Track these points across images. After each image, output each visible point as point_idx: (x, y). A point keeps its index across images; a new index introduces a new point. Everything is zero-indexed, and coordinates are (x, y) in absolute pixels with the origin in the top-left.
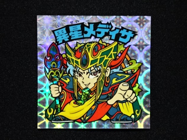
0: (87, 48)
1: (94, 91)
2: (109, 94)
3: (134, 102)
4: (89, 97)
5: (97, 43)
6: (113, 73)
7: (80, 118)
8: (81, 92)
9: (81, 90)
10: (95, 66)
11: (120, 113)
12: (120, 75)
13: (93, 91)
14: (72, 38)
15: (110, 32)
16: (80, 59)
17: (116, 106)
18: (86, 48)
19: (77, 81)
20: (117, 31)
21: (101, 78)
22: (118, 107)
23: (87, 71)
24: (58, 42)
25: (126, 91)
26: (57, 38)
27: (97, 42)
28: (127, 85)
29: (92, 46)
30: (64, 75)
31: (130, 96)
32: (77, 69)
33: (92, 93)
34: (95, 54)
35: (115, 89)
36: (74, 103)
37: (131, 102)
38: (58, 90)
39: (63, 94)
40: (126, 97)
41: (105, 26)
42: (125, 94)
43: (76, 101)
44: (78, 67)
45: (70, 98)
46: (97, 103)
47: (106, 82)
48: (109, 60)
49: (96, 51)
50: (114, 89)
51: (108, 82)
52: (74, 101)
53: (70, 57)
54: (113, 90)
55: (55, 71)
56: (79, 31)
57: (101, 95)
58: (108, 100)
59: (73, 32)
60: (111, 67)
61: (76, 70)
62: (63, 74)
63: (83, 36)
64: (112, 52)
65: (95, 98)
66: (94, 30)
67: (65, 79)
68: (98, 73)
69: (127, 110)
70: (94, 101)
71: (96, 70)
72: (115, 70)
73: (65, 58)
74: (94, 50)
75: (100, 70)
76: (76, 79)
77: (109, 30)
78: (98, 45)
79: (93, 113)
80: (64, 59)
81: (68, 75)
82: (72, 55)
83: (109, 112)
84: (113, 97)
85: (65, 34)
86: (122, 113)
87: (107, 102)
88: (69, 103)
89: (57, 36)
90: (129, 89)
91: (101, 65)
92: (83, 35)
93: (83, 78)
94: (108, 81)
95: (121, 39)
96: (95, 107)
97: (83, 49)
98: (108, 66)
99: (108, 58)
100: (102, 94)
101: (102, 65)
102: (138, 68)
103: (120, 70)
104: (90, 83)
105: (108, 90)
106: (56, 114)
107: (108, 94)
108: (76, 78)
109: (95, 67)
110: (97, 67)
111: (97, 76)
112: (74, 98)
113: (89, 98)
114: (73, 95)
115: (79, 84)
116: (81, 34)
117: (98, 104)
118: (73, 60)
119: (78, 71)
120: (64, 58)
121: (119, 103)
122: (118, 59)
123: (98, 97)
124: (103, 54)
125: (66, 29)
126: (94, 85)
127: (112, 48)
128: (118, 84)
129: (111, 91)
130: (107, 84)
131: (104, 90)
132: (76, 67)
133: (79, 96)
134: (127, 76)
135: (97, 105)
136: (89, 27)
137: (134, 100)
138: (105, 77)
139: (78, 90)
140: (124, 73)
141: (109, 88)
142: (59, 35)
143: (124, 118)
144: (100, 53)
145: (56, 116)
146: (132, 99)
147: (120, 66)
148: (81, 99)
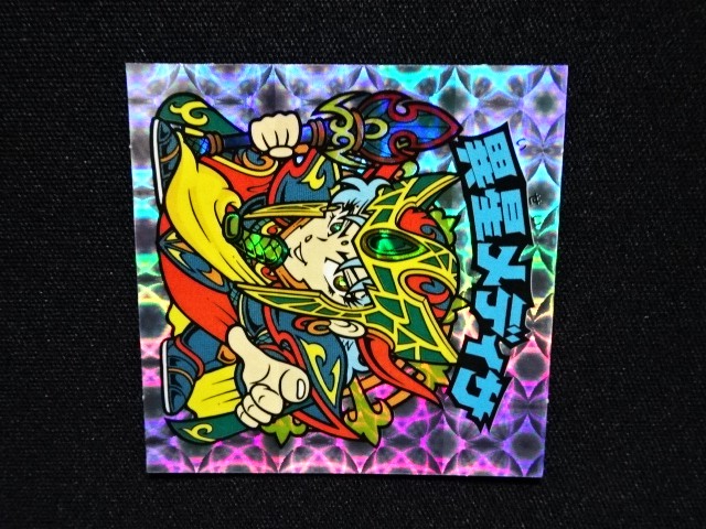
0: (437, 255)
1: (275, 279)
2: (266, 332)
3: (239, 419)
4: (254, 262)
5: (454, 292)
6: (343, 347)
7: (173, 229)
8: (273, 231)
10: (369, 281)
11: (197, 372)
12: (336, 370)
13: (276, 275)
14: (474, 199)
15: (494, 338)
16: (396, 229)
17: (223, 356)
18: (437, 250)
19: (312, 218)
20: (494, 362)
21: (324, 305)
22: (219, 365)
23: (352, 254)
24: (463, 147)
25: (278, 391)
26: (478, 143)
27: (457, 290)
28: (300, 395)
29: (443, 271)
30: (335, 166)
31: (260, 405)
32: (357, 215)
33: (268, 271)
34: (415, 283)
35: (286, 353)
36: (230, 204)
37: (240, 407)
38: (278, 146)
39: (265, 162)
40: (257, 391)
41: (515, 319)
42: (269, 388)
43: (236, 211)
44: (366, 220)
45: (248, 189)
46: (231, 290)
47: (309, 322)
48: (392, 332)
49: (425, 287)
50: (284, 350)
51: (311, 328)
52: (238, 204)
53: (405, 191)
54: (281, 348)
55: (350, 131)
56: (502, 224)
57: (263, 304)
58: (246, 330)
59: (500, 205)
61: (355, 212)
62: (340, 164)
63: (481, 242)
64: (420, 343)
65: (251, 281)
66: (502, 280)
67: (322, 172)
68: (344, 294)
69: (210, 396)
70: (240, 280)
71: (353, 286)
72: (353, 354)
73: (400, 173)
74: (429, 280)
75: (354, 300)
76: (322, 214)
77: (501, 333)
78: (447, 293)
79: (194, 275)
80: (396, 167)
81: (336, 183)
83: (200, 331)
84: (258, 346)
85: (493, 175)
86: (197, 378)
87: (238, 324)
89: (484, 144)
90: (285, 401)
91: (372, 303)
92: (487, 239)
93: (324, 240)
94: (316, 328)
95: (465, 375)
96: (219, 280)
98: (370, 331)
99: (399, 330)
100: (267, 309)
101: (375, 306)
102: (360, 433)
103: (355, 372)
104: (306, 264)
105: (279, 329)
106: (185, 136)
107: (267, 328)
108: (325, 213)
109: (365, 285)
110: (366, 290)
111: (332, 291)
112: (250, 205)
113: (249, 261)
114: (261, 202)
115: (302, 223)
116: (489, 233)
117: (228, 294)
118: (393, 200)
119: (352, 222)
120: (400, 168)
121: (234, 367)
122: (394, 363)
123: (255, 295)
124: (414, 312)
125: (510, 177)
126: (300, 279)
127: (436, 345)
128: (303, 366)
129: (278, 339)
130: (302, 324)
131: (281, 313)
132: (365, 212)
133: (256, 223)
134: (332, 396)
135: (226, 289)
136: (514, 262)
137: (245, 419)
138: (328, 319)
139: (278, 220)
140: (344, 385)
142: (490, 150)
143: (179, 385)
144: (419, 302)
145: (179, 134)
146: (250, 413)
147: (371, 370)
148: (248, 230)
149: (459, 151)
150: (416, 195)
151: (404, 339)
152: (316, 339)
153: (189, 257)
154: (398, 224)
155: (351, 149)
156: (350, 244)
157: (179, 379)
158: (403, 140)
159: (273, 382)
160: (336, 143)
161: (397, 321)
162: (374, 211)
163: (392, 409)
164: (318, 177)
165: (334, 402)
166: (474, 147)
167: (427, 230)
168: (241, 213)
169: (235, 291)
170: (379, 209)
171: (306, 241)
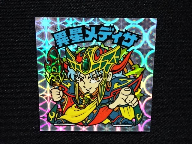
0: (89, 52)
1: (95, 96)
2: (110, 99)
3: (135, 106)
4: (91, 101)
5: (99, 47)
6: (115, 78)
7: (82, 122)
9: (82, 94)
10: (96, 71)
11: (121, 117)
12: (122, 80)
13: (94, 96)
14: (73, 42)
15: (113, 35)
16: (81, 64)
17: (117, 110)
18: (87, 52)
19: (79, 86)
20: (120, 35)
21: (103, 83)
22: (119, 111)
24: (58, 45)
25: (127, 96)
27: (99, 46)
28: (129, 90)
29: (93, 50)
30: (65, 80)
31: (131, 101)
32: (78, 74)
33: (93, 98)
34: (96, 58)
35: (117, 94)
36: (75, 107)
38: (60, 94)
39: (64, 98)
41: (107, 29)
42: (127, 98)
43: (77, 105)
45: (71, 102)
46: (99, 108)
47: (108, 87)
48: (111, 64)
49: (98, 55)
50: (116, 94)
51: (110, 87)
52: (75, 105)
53: (71, 61)
55: (55, 76)
56: (79, 34)
57: (102, 99)
58: (110, 104)
59: (74, 35)
60: (113, 72)
61: (77, 75)
62: (64, 79)
63: (85, 40)
64: (114, 56)
65: (96, 102)
66: (96, 33)
67: (66, 83)
68: (100, 78)
69: (128, 114)
71: (97, 75)
72: (117, 75)
73: (66, 63)
74: (96, 54)
75: (101, 75)
76: (78, 83)
77: (111, 33)
78: (100, 49)
79: (94, 117)
80: (64, 64)
81: (69, 79)
82: (73, 59)
83: (110, 116)
84: (114, 101)
85: (66, 37)
86: (123, 117)
87: (108, 106)
88: (71, 107)
89: (57, 40)
90: (130, 94)
91: (102, 70)
92: (84, 38)
93: (85, 83)
94: (109, 85)
95: (124, 43)
96: (96, 111)
97: (84, 53)
98: (110, 70)
99: (110, 62)
100: (104, 98)
102: (141, 73)
103: (122, 75)
104: (91, 88)
105: (109, 95)
106: (58, 118)
107: (109, 98)
109: (97, 72)
110: (99, 72)
111: (99, 81)
112: (76, 102)
113: (91, 103)
114: (75, 99)
115: (80, 89)
116: (82, 38)
117: (100, 108)
118: (73, 64)
120: (65, 63)
121: (120, 108)
122: (120, 64)
123: (100, 101)
124: (105, 58)
125: (66, 32)
127: (115, 52)
128: (121, 89)
129: (112, 95)
130: (108, 89)
131: (105, 95)
132: (77, 72)
133: (80, 101)
134: (129, 81)
135: (98, 109)
136: (90, 30)
137: (135, 105)
138: (107, 82)
139: (79, 95)
140: (126, 78)
141: (111, 92)
142: (59, 38)
143: (125, 122)
144: (102, 57)
145: (57, 119)
147: (122, 70)
148: (82, 103)
149: (59, 47)
150: (72, 58)
151: (113, 61)
152: (113, 85)
153: (89, 118)
154: (80, 63)
155: (60, 75)
156: (86, 76)
157: (123, 122)
158: (57, 62)
159: (125, 97)
160: (58, 79)
161: (108, 63)
162: (77, 69)
163: (134, 64)
164: (68, 84)
166: (58, 42)
167: (81, 55)
168: (77, 104)
169: (99, 106)
170: (76, 68)
171: (85, 87)
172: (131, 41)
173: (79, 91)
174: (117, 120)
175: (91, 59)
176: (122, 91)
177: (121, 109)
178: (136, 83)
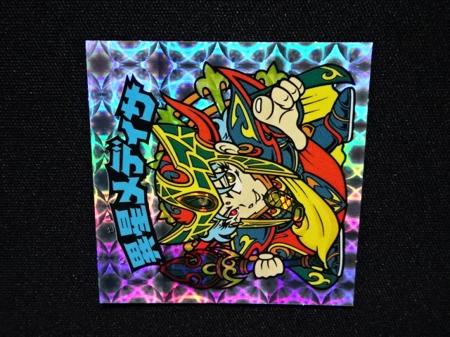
0: (170, 196)
1: (273, 181)
2: (281, 146)
3: (303, 83)
4: (286, 192)
5: (157, 172)
6: (230, 135)
7: (336, 213)
8: (273, 211)
9: (269, 211)
10: (213, 179)
11: (329, 118)
12: (234, 119)
13: (272, 183)
14: (148, 230)
15: (129, 143)
16: (196, 212)
17: (311, 130)
18: (170, 199)
19: (248, 219)
20: (127, 126)
21: (242, 164)
22: (314, 123)
23: (224, 196)
24: (157, 259)
25: (275, 104)
26: (148, 261)
28: (259, 101)
29: (166, 186)
30: (233, 249)
31: (287, 94)
33: (277, 186)
34: (183, 178)
35: (268, 131)
36: (299, 227)
37: (301, 93)
38: (268, 260)
39: (276, 251)
40: (288, 104)
41: (116, 156)
42: (281, 106)
43: (295, 223)
44: (214, 217)
45: (287, 236)
46: (302, 174)
47: (252, 152)
48: (197, 146)
49: (176, 176)
50: (270, 133)
51: (251, 148)
52: (294, 227)
53: (191, 234)
54: (271, 135)
55: (225, 268)
56: (130, 215)
57: (282, 165)
58: (294, 147)
59: (133, 227)
60: (214, 139)
61: (221, 222)
62: (231, 250)
63: (143, 204)
64: (178, 138)
65: (289, 180)
66: (128, 181)
67: (242, 245)
68: (229, 171)
69: (322, 101)
70: (296, 181)
71: (223, 176)
72: (223, 131)
73: (195, 244)
74: (174, 180)
75: (222, 167)
76: (243, 221)
77: (125, 146)
78: (162, 172)
80: (197, 248)
81: (233, 239)
82: (186, 229)
83: (325, 147)
84: (287, 136)
85: (138, 244)
86: (329, 114)
87: (299, 152)
88: (298, 237)
89: (145, 261)
90: (270, 97)
91: (211, 165)
92: (139, 206)
93: (241, 205)
94: (248, 148)
95: (147, 117)
97: (172, 205)
98: (212, 146)
99: (193, 147)
100: (280, 161)
101: (209, 163)
102: (218, 73)
103: (221, 117)
104: (253, 190)
105: (272, 148)
106: (323, 267)
107: (280, 149)
108: (241, 222)
109: (215, 177)
110: (215, 174)
111: (237, 173)
112: (287, 226)
113: (289, 192)
114: (280, 228)
115: (255, 215)
116: (138, 210)
117: (304, 172)
118: (198, 229)
119: (223, 216)
120: (194, 247)
121: (304, 121)
123: (287, 171)
124: (183, 159)
125: (128, 243)
126: (257, 181)
127: (167, 137)
128: (257, 123)
129: (273, 142)
130: (257, 151)
132: (216, 222)
133: (284, 215)
134: (237, 100)
135: (306, 175)
136: (121, 193)
137: (298, 83)
138: (240, 154)
139: (270, 217)
140: (229, 109)
141: (264, 144)
142: (141, 257)
143: (342, 109)
144: (180, 166)
145: (326, 267)
146: (295, 88)
147: (211, 119)
148: (289, 212)
149: (159, 257)
150: (184, 232)
151: (189, 141)
152: (246, 141)
153: (328, 196)
154: (195, 215)
155: (224, 258)
156: (225, 203)
157: (342, 114)
158: (193, 263)
160: (233, 261)
161: (194, 153)
162: (210, 222)
163: (196, 91)
164: (244, 242)
165: (236, 96)
166: (150, 259)
167: (176, 211)
168: (292, 222)
169: (299, 173)
170: (207, 224)
171: (252, 204)
172: (142, 101)
173: (260, 218)
174: (336, 129)
175: (184, 191)
176: (262, 117)
177: (307, 119)
178: (243, 83)
